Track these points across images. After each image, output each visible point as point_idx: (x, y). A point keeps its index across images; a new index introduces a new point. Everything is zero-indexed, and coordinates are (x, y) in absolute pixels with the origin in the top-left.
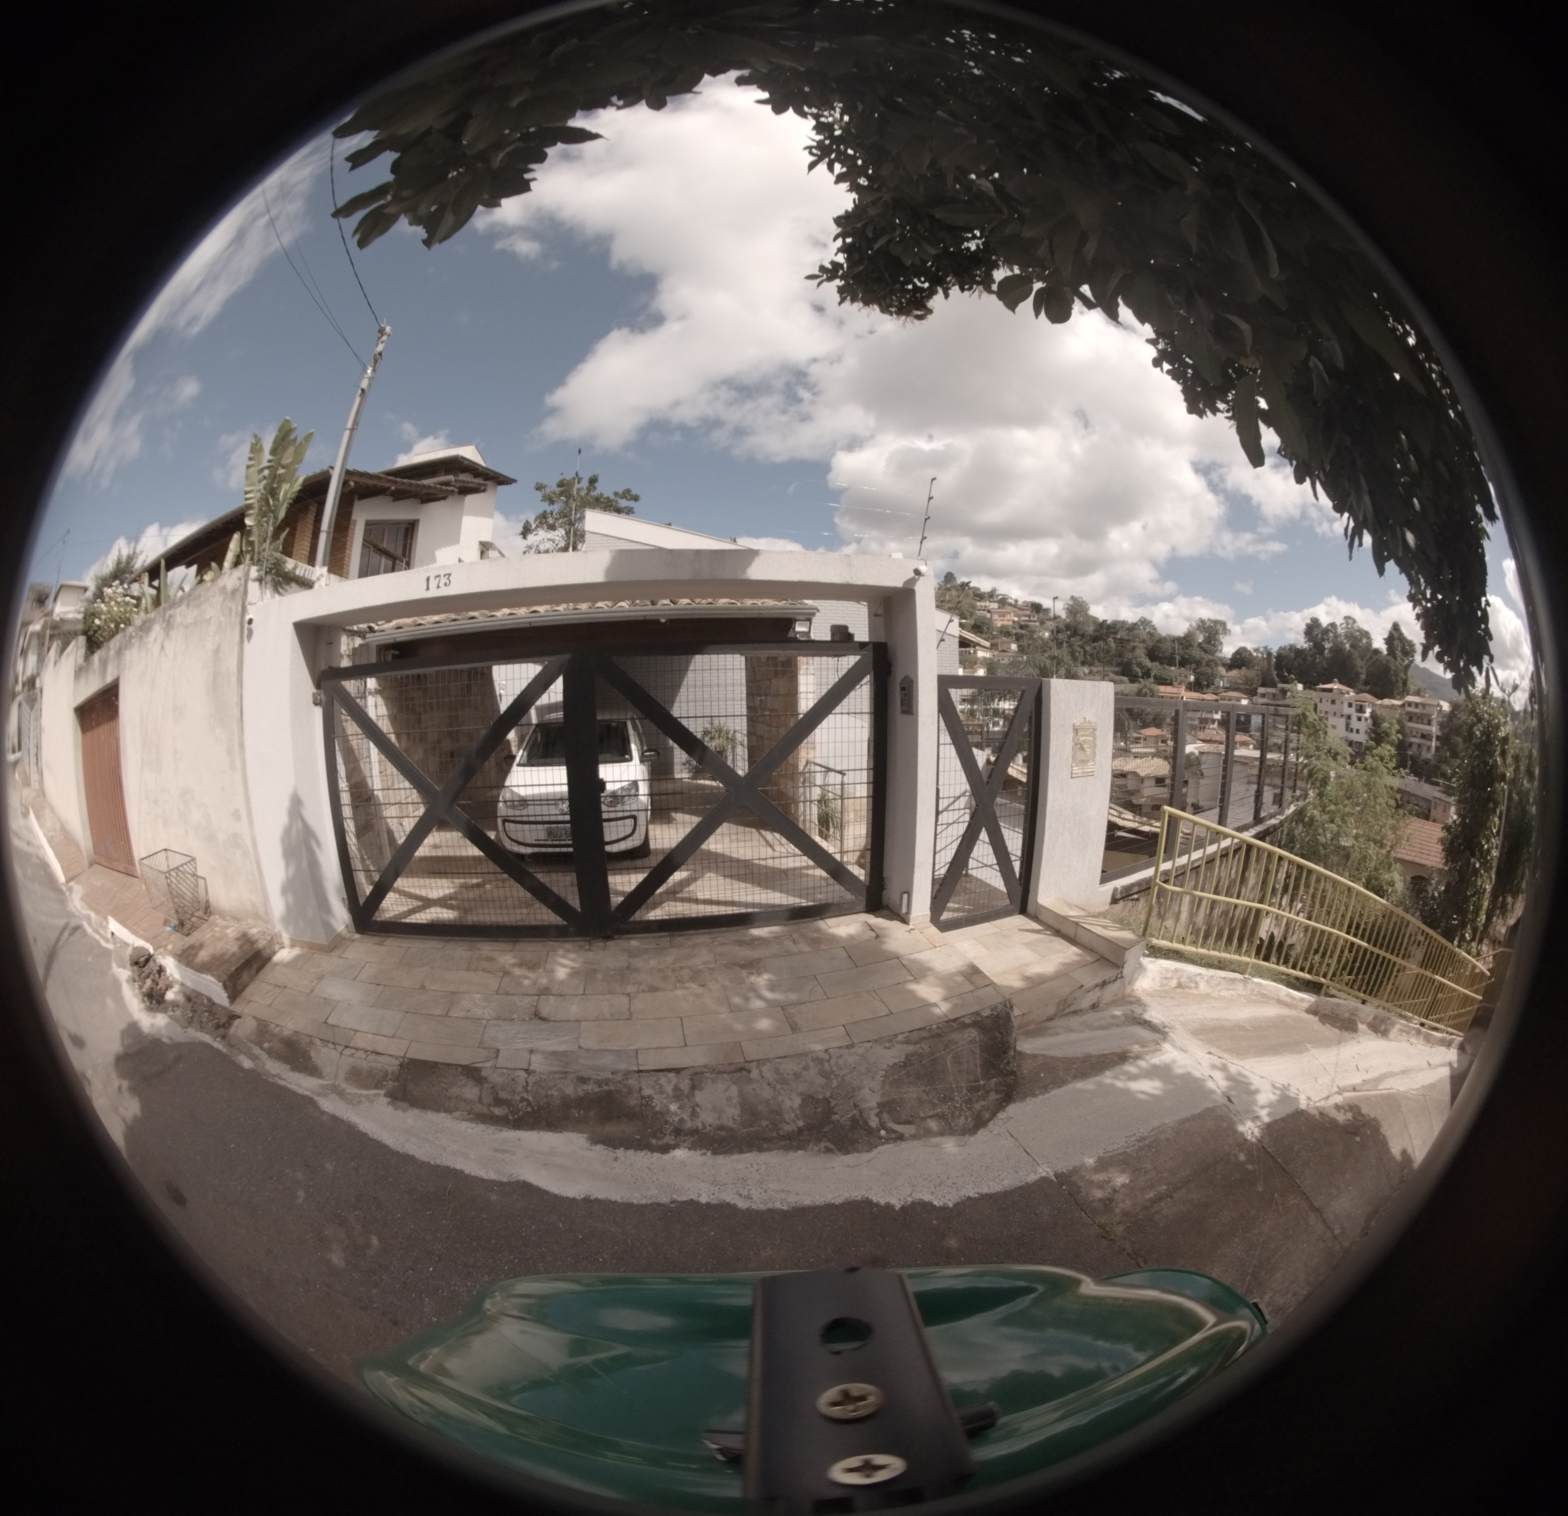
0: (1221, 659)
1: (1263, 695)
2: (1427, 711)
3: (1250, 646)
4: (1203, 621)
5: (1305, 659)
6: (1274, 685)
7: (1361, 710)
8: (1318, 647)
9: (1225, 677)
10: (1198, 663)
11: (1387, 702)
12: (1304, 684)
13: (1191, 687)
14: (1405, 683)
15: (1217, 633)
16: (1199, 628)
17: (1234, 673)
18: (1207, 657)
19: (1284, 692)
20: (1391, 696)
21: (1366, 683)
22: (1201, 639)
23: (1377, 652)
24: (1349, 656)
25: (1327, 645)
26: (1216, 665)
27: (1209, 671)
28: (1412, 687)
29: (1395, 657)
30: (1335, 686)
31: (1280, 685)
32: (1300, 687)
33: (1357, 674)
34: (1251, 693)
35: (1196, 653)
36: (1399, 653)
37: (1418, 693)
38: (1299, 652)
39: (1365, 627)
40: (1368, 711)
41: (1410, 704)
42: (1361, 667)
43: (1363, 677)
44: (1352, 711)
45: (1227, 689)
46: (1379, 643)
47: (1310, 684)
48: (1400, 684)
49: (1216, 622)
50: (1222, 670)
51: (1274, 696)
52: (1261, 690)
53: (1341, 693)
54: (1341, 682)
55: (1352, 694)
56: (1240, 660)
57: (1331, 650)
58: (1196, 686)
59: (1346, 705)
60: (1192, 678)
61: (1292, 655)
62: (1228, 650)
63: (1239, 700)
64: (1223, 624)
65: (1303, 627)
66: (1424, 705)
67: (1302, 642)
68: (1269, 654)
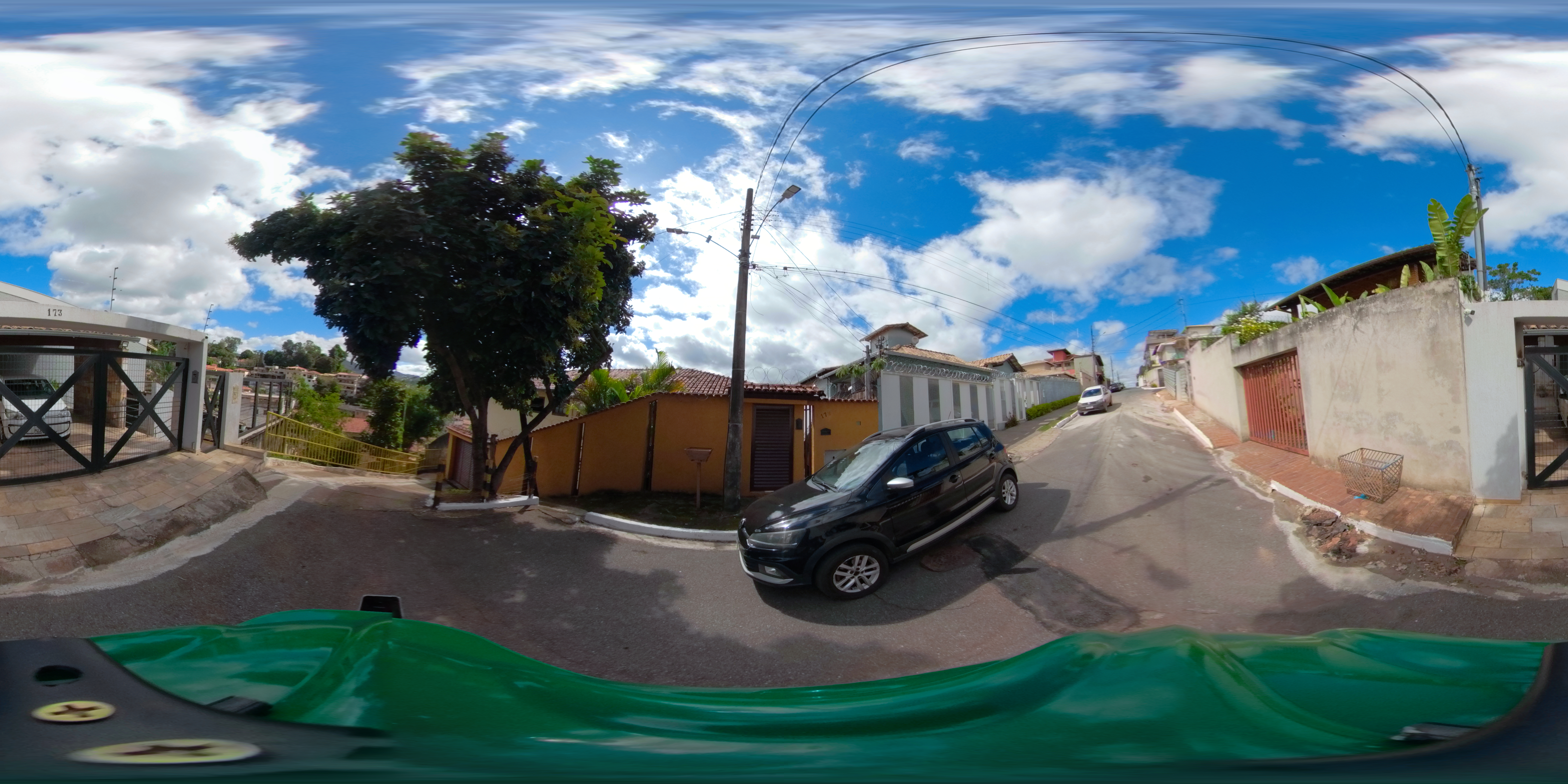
0: (236, 354)
1: (256, 370)
2: (351, 378)
3: (251, 350)
4: (229, 338)
5: (281, 356)
6: (263, 366)
7: (311, 377)
8: (290, 352)
9: (236, 362)
10: (224, 356)
11: (326, 374)
12: (279, 366)
13: (219, 366)
14: (338, 368)
15: (235, 343)
16: (226, 341)
17: (243, 360)
18: (228, 353)
19: (268, 369)
20: (329, 372)
21: (314, 367)
22: (226, 345)
23: (323, 355)
24: (306, 356)
25: (294, 351)
26: (233, 357)
27: (229, 359)
28: (343, 369)
29: (334, 358)
30: (297, 368)
31: (266, 366)
32: (277, 367)
33: (310, 364)
34: (250, 369)
35: (223, 351)
36: (336, 356)
37: (346, 372)
38: (278, 354)
39: (318, 345)
40: (315, 378)
41: (340, 376)
42: (313, 361)
43: (313, 364)
44: (306, 377)
45: (238, 367)
46: (325, 351)
47: (282, 366)
48: (336, 368)
49: (235, 339)
50: (236, 359)
51: (262, 371)
52: (256, 368)
53: (300, 370)
54: (300, 366)
55: (306, 371)
56: (246, 355)
57: (296, 353)
58: (222, 365)
59: (302, 375)
60: (220, 362)
61: (274, 354)
62: (240, 350)
63: (244, 372)
64: (239, 340)
65: (282, 343)
66: (350, 376)
67: (280, 349)
68: (262, 354)
